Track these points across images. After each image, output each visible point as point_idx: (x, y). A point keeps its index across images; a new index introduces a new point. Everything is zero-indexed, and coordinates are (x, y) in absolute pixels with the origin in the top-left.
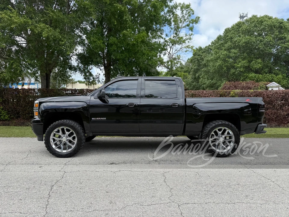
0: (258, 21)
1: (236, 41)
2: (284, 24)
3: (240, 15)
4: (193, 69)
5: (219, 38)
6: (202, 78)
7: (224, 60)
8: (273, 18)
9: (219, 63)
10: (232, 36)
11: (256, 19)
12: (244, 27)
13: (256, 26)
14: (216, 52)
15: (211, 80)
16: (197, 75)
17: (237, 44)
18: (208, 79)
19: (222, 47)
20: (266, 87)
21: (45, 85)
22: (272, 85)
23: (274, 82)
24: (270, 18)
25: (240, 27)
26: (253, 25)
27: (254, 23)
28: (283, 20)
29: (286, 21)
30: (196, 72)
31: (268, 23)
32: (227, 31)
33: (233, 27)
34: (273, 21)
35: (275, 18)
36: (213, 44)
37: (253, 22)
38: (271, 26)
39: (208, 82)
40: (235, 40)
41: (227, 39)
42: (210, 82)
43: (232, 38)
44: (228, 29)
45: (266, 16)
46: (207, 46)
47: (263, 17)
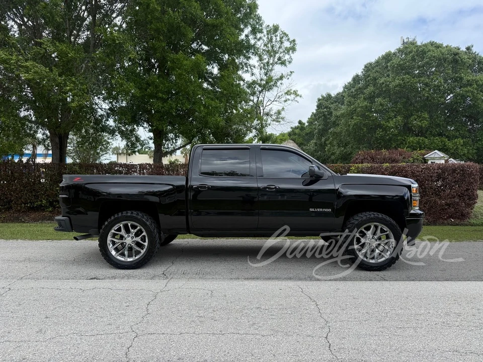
0: (417, 51)
1: (383, 83)
2: (460, 55)
3: (403, 41)
4: (317, 131)
5: (356, 79)
6: (329, 145)
7: (363, 116)
8: (444, 46)
9: (356, 119)
10: (376, 76)
11: (415, 48)
12: (395, 61)
13: (415, 59)
14: (350, 102)
15: (343, 149)
16: (323, 139)
17: (384, 89)
18: (339, 146)
19: (360, 94)
20: (424, 159)
21: (58, 156)
22: (432, 156)
23: (436, 151)
24: (438, 46)
25: (389, 61)
26: (409, 57)
27: (411, 55)
28: (459, 49)
29: (465, 50)
30: (322, 135)
31: (434, 54)
32: (368, 68)
33: (377, 62)
34: (443, 51)
35: (447, 47)
36: (347, 88)
37: (410, 52)
38: (440, 60)
39: (338, 151)
40: (381, 82)
41: (368, 80)
42: (343, 151)
43: (375, 79)
44: (371, 64)
45: (432, 44)
46: (340, 93)
47: (425, 45)
